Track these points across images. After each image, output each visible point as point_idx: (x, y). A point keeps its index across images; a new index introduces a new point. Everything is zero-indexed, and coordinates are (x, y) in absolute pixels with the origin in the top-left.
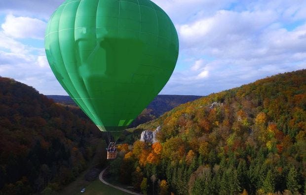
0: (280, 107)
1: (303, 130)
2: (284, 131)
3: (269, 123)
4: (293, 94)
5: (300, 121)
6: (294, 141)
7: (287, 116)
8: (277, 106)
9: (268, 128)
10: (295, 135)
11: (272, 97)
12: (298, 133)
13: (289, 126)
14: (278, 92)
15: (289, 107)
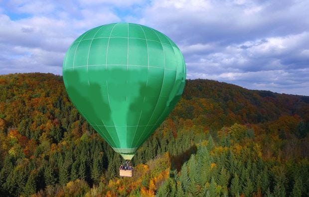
0: (19, 112)
1: (45, 132)
2: (27, 135)
3: (9, 129)
4: (30, 98)
5: (41, 124)
6: (38, 143)
7: (27, 120)
8: (15, 111)
9: (9, 135)
10: (39, 137)
11: (7, 100)
12: (41, 135)
13: (31, 130)
14: (14, 95)
15: (29, 111)
